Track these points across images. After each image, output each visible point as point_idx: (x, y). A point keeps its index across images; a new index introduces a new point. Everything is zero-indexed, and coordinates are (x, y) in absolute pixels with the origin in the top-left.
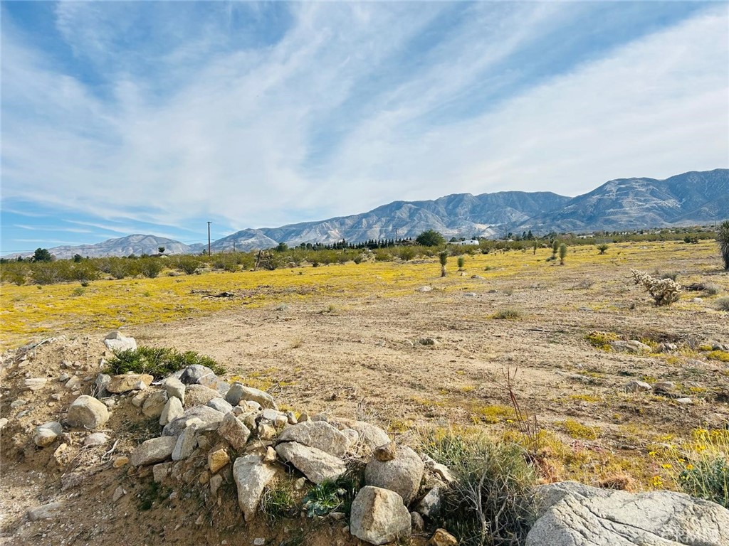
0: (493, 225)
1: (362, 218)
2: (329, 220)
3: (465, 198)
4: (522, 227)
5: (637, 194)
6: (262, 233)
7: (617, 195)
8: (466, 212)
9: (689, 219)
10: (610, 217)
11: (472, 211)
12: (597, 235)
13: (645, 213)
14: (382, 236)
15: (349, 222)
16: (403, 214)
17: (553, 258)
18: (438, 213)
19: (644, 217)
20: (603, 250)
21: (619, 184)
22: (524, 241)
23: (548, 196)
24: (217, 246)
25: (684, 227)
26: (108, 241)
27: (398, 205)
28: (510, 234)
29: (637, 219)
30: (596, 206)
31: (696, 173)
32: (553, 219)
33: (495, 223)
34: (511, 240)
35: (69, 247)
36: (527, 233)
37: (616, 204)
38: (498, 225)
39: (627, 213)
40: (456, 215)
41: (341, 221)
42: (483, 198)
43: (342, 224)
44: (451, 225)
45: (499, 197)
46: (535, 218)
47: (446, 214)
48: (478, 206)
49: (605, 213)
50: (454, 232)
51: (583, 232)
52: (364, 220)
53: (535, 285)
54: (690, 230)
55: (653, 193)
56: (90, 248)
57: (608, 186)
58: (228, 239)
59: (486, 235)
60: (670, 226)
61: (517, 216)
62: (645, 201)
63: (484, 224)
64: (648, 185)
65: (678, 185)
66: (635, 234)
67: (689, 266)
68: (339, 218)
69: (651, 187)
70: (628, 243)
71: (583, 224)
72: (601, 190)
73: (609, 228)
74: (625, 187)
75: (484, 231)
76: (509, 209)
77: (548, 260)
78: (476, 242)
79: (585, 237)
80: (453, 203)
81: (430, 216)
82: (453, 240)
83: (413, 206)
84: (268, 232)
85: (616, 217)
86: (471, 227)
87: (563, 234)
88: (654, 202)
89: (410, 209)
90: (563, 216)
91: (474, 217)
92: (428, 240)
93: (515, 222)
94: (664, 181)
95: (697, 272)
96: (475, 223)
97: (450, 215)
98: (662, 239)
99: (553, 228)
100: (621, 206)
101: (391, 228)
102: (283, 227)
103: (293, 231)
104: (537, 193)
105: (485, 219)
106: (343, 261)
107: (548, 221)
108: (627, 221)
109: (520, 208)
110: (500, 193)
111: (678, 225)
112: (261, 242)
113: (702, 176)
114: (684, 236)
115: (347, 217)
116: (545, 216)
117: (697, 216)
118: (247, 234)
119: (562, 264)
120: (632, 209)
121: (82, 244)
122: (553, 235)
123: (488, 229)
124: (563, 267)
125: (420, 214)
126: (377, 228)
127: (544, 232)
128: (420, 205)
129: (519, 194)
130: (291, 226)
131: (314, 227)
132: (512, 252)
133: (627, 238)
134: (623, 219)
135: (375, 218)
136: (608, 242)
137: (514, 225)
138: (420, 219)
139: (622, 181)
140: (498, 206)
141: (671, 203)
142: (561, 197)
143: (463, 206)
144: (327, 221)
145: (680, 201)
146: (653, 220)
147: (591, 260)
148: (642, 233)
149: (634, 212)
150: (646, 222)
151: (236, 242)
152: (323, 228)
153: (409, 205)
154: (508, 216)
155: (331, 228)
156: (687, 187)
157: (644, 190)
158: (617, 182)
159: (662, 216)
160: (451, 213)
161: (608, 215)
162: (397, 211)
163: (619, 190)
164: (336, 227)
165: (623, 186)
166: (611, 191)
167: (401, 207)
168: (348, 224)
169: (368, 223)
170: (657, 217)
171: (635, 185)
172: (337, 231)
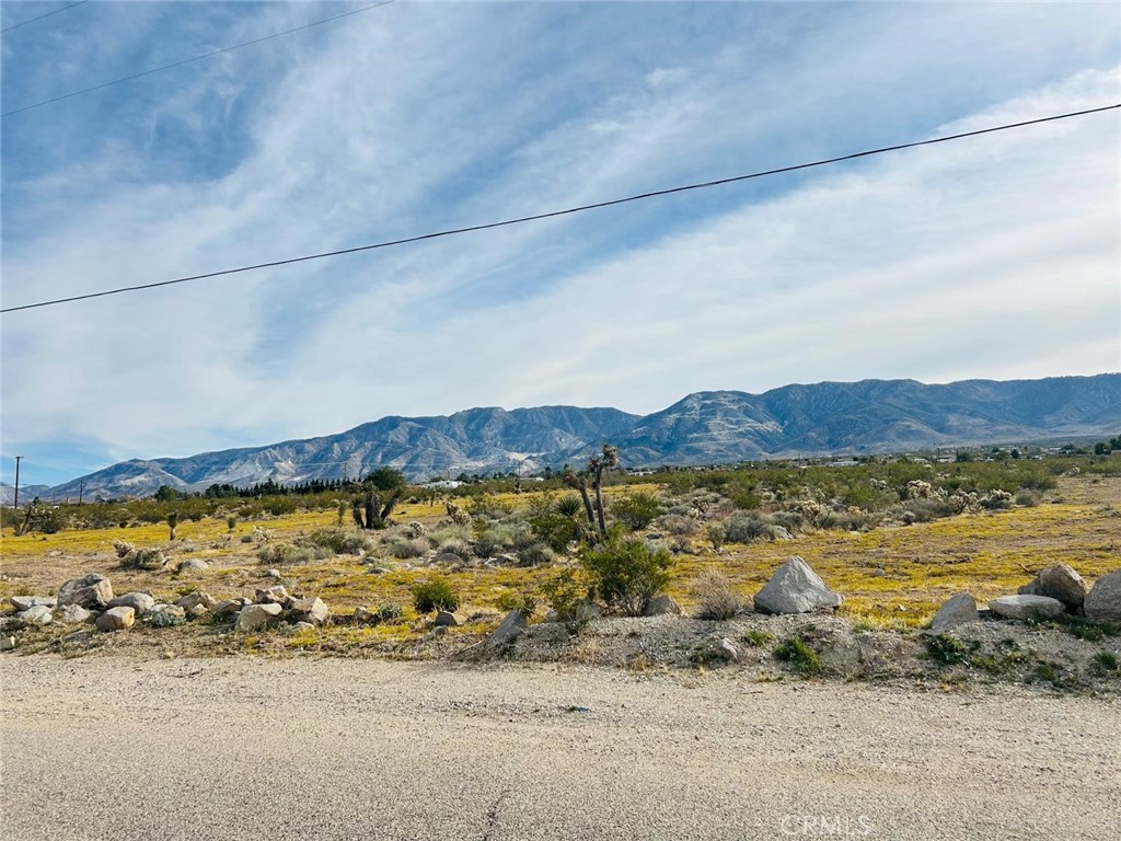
0: (535, 455)
1: (332, 443)
2: (277, 445)
3: (494, 414)
4: (575, 457)
5: (727, 413)
6: (157, 467)
7: (701, 414)
8: (496, 434)
9: (794, 448)
10: (693, 445)
11: (505, 433)
13: (738, 440)
14: (366, 471)
15: (309, 448)
16: (399, 436)
18: (453, 436)
19: (736, 445)
21: (704, 399)
23: (610, 414)
24: (74, 489)
27: (392, 423)
29: (729, 447)
30: (674, 430)
31: (799, 386)
33: (538, 451)
37: (700, 426)
38: (541, 454)
39: (715, 439)
40: (481, 439)
41: (298, 447)
42: (520, 414)
43: (298, 452)
44: (474, 454)
45: (542, 413)
46: (592, 444)
47: (465, 437)
48: (511, 426)
49: (685, 440)
50: (481, 464)
52: (336, 445)
55: (747, 412)
57: (689, 401)
58: (96, 477)
59: (523, 469)
60: (768, 456)
61: (567, 441)
62: (738, 423)
63: (522, 452)
64: (740, 400)
65: (778, 402)
68: (295, 442)
69: (744, 404)
71: (657, 454)
72: (679, 406)
73: (694, 460)
74: (710, 403)
76: (557, 431)
80: (476, 421)
81: (441, 439)
83: (416, 425)
84: (169, 466)
85: (701, 444)
86: (503, 459)
88: (749, 424)
89: (411, 428)
90: (631, 443)
91: (508, 442)
93: (565, 450)
94: (760, 396)
96: (509, 450)
97: (471, 438)
100: (707, 430)
101: (379, 457)
102: (195, 456)
103: (215, 463)
104: (595, 409)
105: (523, 445)
108: (715, 450)
109: (571, 429)
110: (544, 407)
111: (776, 457)
112: (156, 481)
113: (807, 391)
115: (308, 441)
116: (608, 441)
117: (802, 444)
118: (132, 468)
120: (720, 434)
123: (528, 461)
125: (426, 436)
126: (357, 458)
128: (425, 423)
129: (572, 411)
130: (212, 454)
131: (250, 456)
134: (710, 448)
135: (354, 442)
137: (564, 454)
138: (427, 445)
139: (707, 395)
140: (541, 427)
141: (770, 426)
142: (627, 416)
143: (490, 426)
144: (274, 447)
145: (782, 424)
146: (748, 449)
149: (723, 437)
150: (741, 453)
151: (110, 481)
152: (266, 458)
153: (410, 423)
154: (556, 442)
155: (279, 458)
156: (790, 404)
157: (735, 407)
158: (701, 396)
159: (760, 445)
160: (474, 436)
161: (691, 442)
162: (390, 432)
163: (703, 406)
164: (289, 456)
165: (708, 402)
166: (693, 408)
167: (396, 426)
168: (308, 452)
169: (342, 451)
170: (754, 445)
171: (723, 400)
172: (290, 463)
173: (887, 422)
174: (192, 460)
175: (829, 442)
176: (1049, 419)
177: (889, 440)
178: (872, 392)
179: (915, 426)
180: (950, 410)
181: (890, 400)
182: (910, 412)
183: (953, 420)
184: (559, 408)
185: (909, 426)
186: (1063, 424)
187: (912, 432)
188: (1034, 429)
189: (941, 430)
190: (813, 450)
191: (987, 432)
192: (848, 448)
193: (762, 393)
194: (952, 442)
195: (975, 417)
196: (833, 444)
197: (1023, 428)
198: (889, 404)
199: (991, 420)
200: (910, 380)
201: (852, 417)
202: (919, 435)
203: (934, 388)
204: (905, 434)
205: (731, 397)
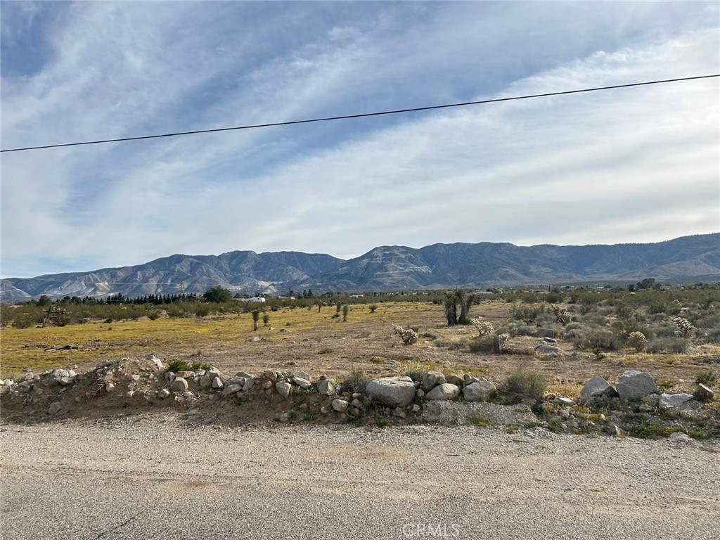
0: (275, 283)
1: (137, 271)
2: (97, 271)
3: (249, 255)
4: (302, 285)
5: (399, 260)
6: (9, 284)
7: (382, 260)
8: (249, 268)
9: (438, 283)
10: (377, 279)
11: (256, 268)
12: (367, 294)
13: (405, 277)
14: (159, 290)
15: (121, 274)
16: (183, 268)
17: (337, 316)
18: (221, 268)
19: (404, 280)
20: (373, 309)
21: (384, 250)
22: (305, 299)
23: (326, 258)
25: (435, 289)
27: (178, 259)
28: (292, 292)
29: (399, 282)
30: (366, 269)
31: (442, 244)
32: (330, 279)
33: (277, 280)
34: (293, 298)
36: (307, 292)
37: (382, 267)
38: (280, 283)
39: (391, 276)
40: (239, 271)
41: (111, 273)
42: (266, 256)
43: (112, 276)
44: (234, 281)
45: (280, 256)
46: (313, 277)
47: (228, 270)
48: (260, 263)
49: (373, 276)
50: (239, 288)
51: (355, 291)
52: (139, 273)
53: (333, 335)
54: (438, 292)
55: (411, 260)
57: (376, 252)
59: (269, 292)
60: (423, 288)
61: (298, 275)
62: (404, 266)
63: (267, 281)
64: (406, 253)
65: (431, 254)
66: (397, 295)
67: (429, 322)
68: (110, 269)
69: (409, 254)
70: (391, 303)
71: (354, 285)
72: (369, 255)
73: (377, 289)
74: (388, 253)
75: (267, 288)
76: (290, 268)
77: (333, 318)
78: (263, 300)
79: (357, 296)
80: (236, 259)
81: (211, 270)
82: (237, 296)
83: (195, 260)
84: (18, 283)
85: (382, 279)
86: (254, 285)
87: (339, 293)
88: (413, 267)
89: (192, 263)
91: (257, 274)
92: (215, 296)
93: (296, 281)
94: (418, 250)
95: (432, 327)
96: (258, 279)
97: (233, 270)
98: (418, 300)
99: (329, 287)
100: (386, 270)
101: (169, 282)
102: (38, 277)
103: (51, 283)
104: (316, 255)
105: (268, 276)
106: (135, 317)
107: (326, 281)
108: (390, 283)
109: (301, 268)
110: (283, 252)
111: (430, 288)
112: (8, 294)
113: (447, 248)
114: (432, 298)
115: (119, 269)
116: (323, 276)
117: (443, 280)
119: (345, 320)
120: (395, 272)
122: (330, 294)
123: (271, 287)
124: (346, 323)
125: (202, 268)
126: (153, 282)
127: (323, 291)
128: (202, 259)
129: (300, 255)
130: (50, 276)
131: (78, 278)
132: (298, 310)
133: (391, 299)
134: (388, 281)
135: (152, 271)
136: (376, 302)
137: (295, 283)
138: (203, 274)
139: (386, 248)
140: (280, 264)
141: (424, 269)
142: (335, 259)
143: (245, 263)
144: (95, 272)
145: (431, 267)
146: (411, 283)
147: (365, 318)
148: (403, 294)
149: (396, 275)
150: (406, 285)
152: (89, 280)
153: (190, 259)
154: (290, 275)
155: (99, 280)
156: (436, 256)
157: (403, 257)
158: (383, 249)
159: (418, 280)
160: (235, 269)
161: (376, 277)
162: (177, 265)
163: (384, 255)
164: (106, 279)
165: (387, 252)
166: (378, 256)
167: (181, 261)
168: (119, 277)
169: (144, 276)
170: (414, 280)
171: (396, 252)
172: (106, 283)
173: (494, 268)
174: (35, 280)
175: (460, 280)
176: (588, 270)
177: (495, 280)
178: (486, 250)
179: (511, 272)
180: (531, 262)
181: (496, 255)
182: (509, 263)
183: (533, 269)
184: (292, 253)
185: (507, 271)
186: (595, 273)
187: (509, 275)
188: (579, 275)
189: (525, 274)
190: (450, 284)
191: (553, 276)
192: (471, 284)
193: (419, 248)
194: (533, 282)
195: (546, 267)
196: (462, 281)
197: (573, 275)
198: (495, 258)
199: (555, 269)
200: (508, 243)
201: (473, 265)
202: (513, 277)
203: (522, 249)
204: (505, 276)
205: (401, 250)
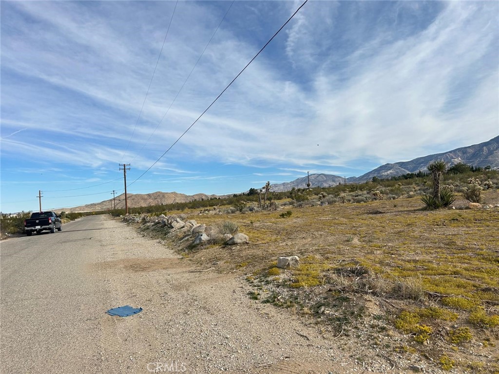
1: (483, 146)
2: (452, 151)
6: (398, 167)
15: (471, 151)
24: (365, 178)
26: (297, 180)
35: (277, 184)
41: (463, 150)
43: (464, 153)
52: (485, 148)
56: (288, 184)
58: (373, 172)
68: (462, 148)
84: (402, 164)
103: (422, 163)
112: (397, 173)
115: (469, 147)
118: (387, 167)
121: (283, 182)
131: (439, 157)
144: (450, 152)
151: (379, 173)
152: (447, 158)
155: (454, 157)
164: (459, 156)
168: (469, 153)
169: (489, 150)
172: (460, 159)
174: (412, 161)
